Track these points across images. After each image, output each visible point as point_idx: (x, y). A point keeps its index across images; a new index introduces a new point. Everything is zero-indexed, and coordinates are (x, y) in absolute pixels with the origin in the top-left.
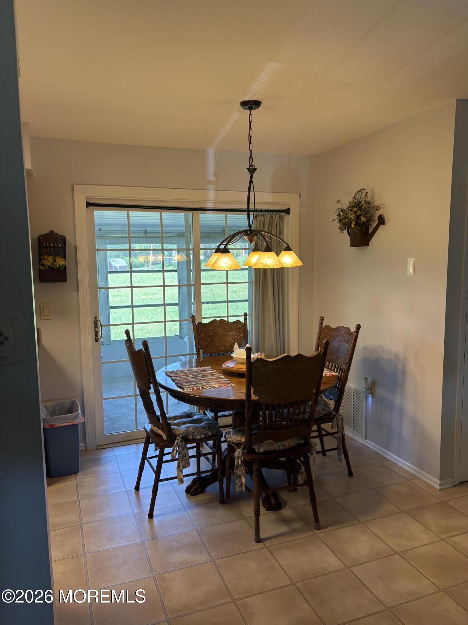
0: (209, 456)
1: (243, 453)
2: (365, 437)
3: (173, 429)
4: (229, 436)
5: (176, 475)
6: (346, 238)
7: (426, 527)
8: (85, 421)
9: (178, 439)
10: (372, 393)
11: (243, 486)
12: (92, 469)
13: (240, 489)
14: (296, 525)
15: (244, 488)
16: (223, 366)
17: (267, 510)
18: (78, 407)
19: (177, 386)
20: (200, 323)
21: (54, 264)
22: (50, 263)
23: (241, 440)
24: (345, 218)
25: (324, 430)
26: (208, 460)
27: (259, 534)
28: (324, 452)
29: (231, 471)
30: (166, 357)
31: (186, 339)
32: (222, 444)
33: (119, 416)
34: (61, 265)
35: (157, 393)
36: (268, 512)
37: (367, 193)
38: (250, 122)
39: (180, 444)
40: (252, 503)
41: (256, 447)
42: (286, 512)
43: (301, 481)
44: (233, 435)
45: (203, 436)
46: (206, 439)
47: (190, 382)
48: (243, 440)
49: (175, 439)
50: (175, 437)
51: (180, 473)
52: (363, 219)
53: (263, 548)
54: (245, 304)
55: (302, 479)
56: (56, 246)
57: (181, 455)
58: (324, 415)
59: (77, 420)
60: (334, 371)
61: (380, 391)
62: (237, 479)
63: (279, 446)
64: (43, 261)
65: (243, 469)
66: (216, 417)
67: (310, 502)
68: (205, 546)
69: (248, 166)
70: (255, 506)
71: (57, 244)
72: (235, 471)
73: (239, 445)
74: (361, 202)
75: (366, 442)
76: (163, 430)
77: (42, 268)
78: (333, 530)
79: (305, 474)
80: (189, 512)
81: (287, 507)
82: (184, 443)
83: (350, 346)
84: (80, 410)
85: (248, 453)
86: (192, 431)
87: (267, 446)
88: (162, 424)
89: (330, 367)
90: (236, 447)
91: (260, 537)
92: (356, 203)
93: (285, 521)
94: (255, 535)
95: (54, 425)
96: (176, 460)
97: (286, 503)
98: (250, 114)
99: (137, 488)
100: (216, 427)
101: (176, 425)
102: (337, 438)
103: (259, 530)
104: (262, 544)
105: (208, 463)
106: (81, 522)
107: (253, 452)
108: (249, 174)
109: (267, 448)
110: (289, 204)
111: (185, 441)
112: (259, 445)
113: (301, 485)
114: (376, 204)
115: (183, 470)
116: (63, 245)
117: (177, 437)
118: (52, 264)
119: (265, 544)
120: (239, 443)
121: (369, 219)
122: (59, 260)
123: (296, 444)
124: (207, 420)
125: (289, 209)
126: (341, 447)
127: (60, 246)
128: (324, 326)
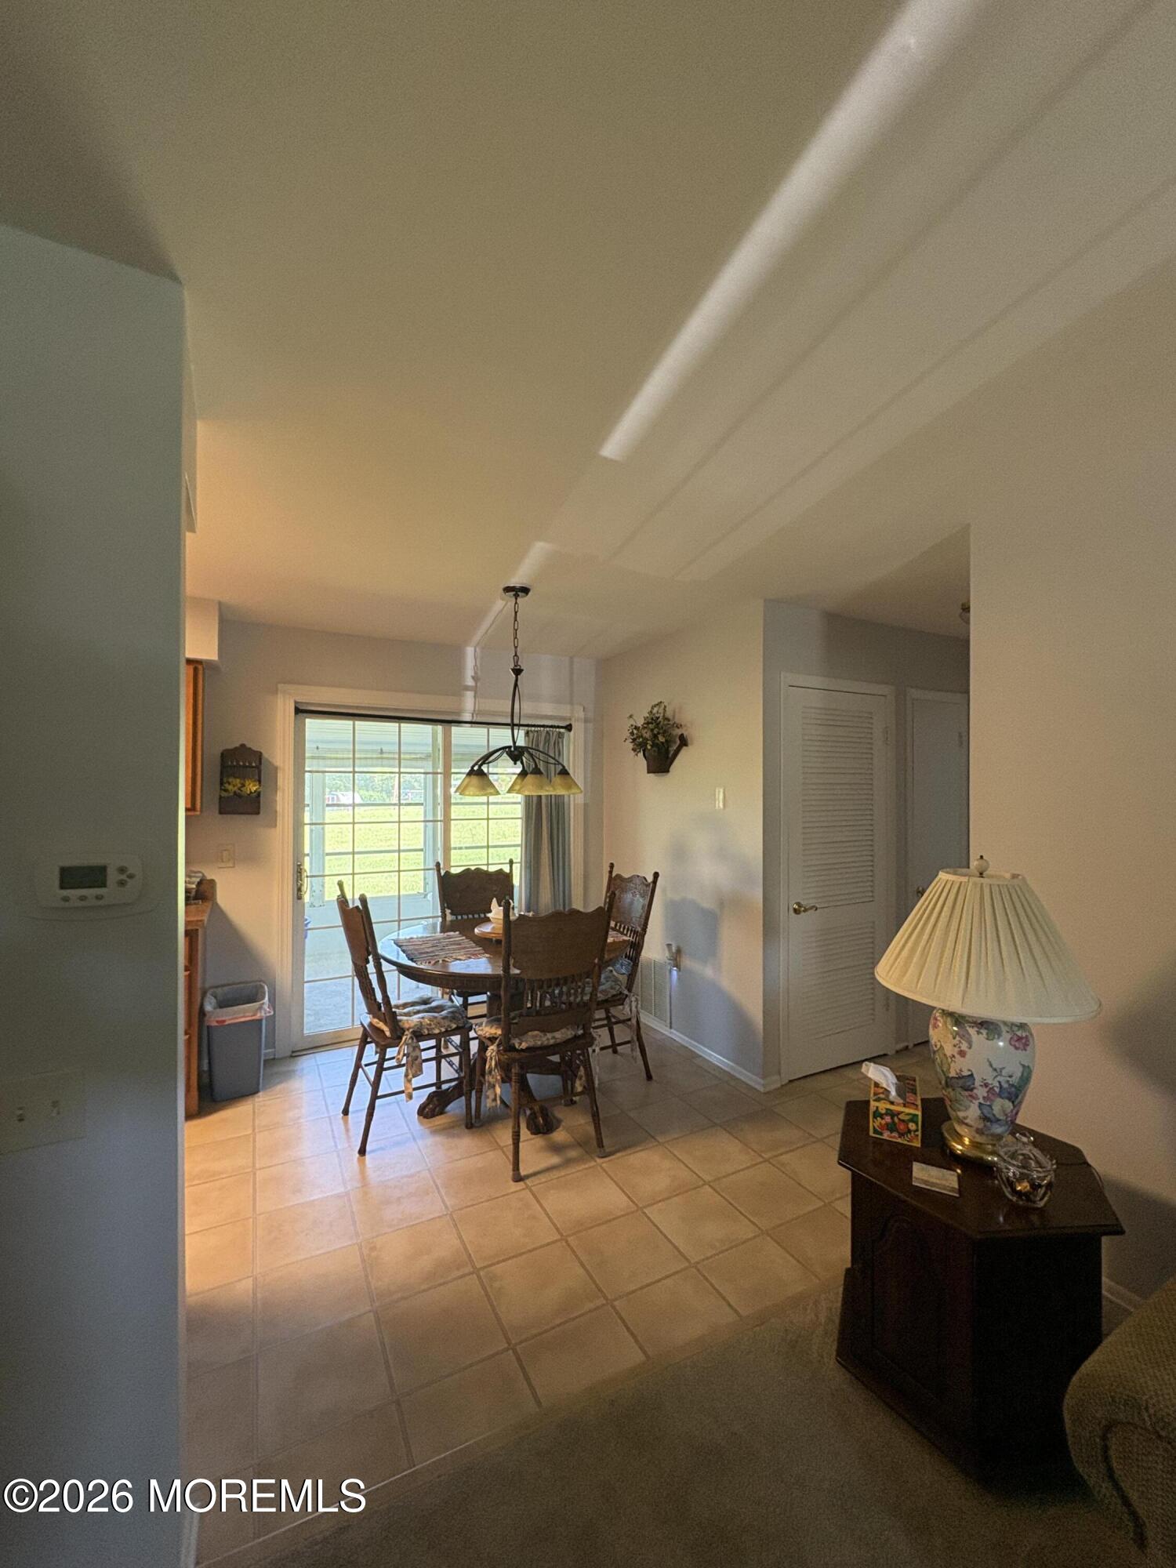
0: (452, 1058)
1: (498, 1052)
2: (669, 1025)
3: (400, 1021)
4: (481, 1028)
5: (403, 1089)
6: (641, 762)
7: (746, 1145)
8: (274, 1013)
9: (407, 1035)
10: (677, 966)
11: (498, 1099)
12: (279, 1087)
13: (494, 1104)
14: (573, 1154)
15: (499, 1102)
16: (476, 931)
17: (532, 1133)
18: (264, 993)
19: (409, 959)
20: (447, 873)
21: (242, 789)
22: (236, 788)
23: (495, 1034)
24: (639, 737)
25: (614, 1017)
26: (451, 1064)
27: (518, 1169)
28: (614, 1047)
29: (482, 1079)
30: (399, 921)
31: (430, 897)
32: (472, 1042)
33: (330, 1007)
34: (253, 791)
35: (378, 967)
36: (534, 1136)
37: (665, 707)
38: (516, 613)
39: (410, 1041)
40: (510, 1123)
41: (516, 1043)
42: (559, 1136)
43: (579, 1089)
44: (486, 1026)
45: (443, 1030)
46: (449, 1032)
47: (427, 953)
48: (499, 1032)
49: (403, 1034)
50: (403, 1031)
51: (408, 1085)
52: (661, 739)
53: (524, 1189)
54: (516, 850)
55: (581, 1085)
56: (241, 763)
57: (410, 1058)
58: (614, 996)
59: (261, 1012)
60: (626, 935)
61: (687, 962)
62: (489, 1089)
63: (548, 1039)
64: (226, 785)
65: (497, 1075)
66: (466, 1005)
67: (591, 1120)
68: (439, 1192)
69: (512, 666)
70: (514, 1127)
71: (249, 763)
72: (486, 1077)
73: (492, 1039)
74: (658, 718)
75: (671, 1033)
76: (386, 1023)
77: (224, 794)
78: (623, 1156)
79: (584, 1078)
80: (420, 1142)
81: (561, 1128)
82: (415, 1040)
83: (647, 902)
84: (267, 998)
85: (505, 1050)
86: (428, 1022)
87: (532, 1040)
88: (384, 1014)
89: (622, 930)
90: (487, 1042)
91: (519, 1174)
92: (652, 719)
93: (556, 1149)
94: (514, 1170)
95: (224, 1021)
96: (404, 1065)
97: (559, 1122)
98: (516, 603)
99: (346, 1112)
100: (463, 1017)
101: (406, 1015)
102: (630, 1027)
103: (518, 1164)
104: (521, 1183)
105: (452, 1070)
106: (254, 1166)
107: (512, 1049)
108: (514, 676)
109: (531, 1043)
110: (570, 719)
111: (417, 1037)
112: (520, 1039)
113: (580, 1094)
114: (677, 721)
115: (413, 1079)
116: (258, 764)
117: (404, 1031)
118: (239, 789)
119: (525, 1183)
120: (493, 1037)
121: (669, 739)
122: (250, 784)
123: (572, 1036)
124: (451, 1007)
125: (570, 725)
126: (635, 1038)
127: (254, 764)
128: (614, 875)
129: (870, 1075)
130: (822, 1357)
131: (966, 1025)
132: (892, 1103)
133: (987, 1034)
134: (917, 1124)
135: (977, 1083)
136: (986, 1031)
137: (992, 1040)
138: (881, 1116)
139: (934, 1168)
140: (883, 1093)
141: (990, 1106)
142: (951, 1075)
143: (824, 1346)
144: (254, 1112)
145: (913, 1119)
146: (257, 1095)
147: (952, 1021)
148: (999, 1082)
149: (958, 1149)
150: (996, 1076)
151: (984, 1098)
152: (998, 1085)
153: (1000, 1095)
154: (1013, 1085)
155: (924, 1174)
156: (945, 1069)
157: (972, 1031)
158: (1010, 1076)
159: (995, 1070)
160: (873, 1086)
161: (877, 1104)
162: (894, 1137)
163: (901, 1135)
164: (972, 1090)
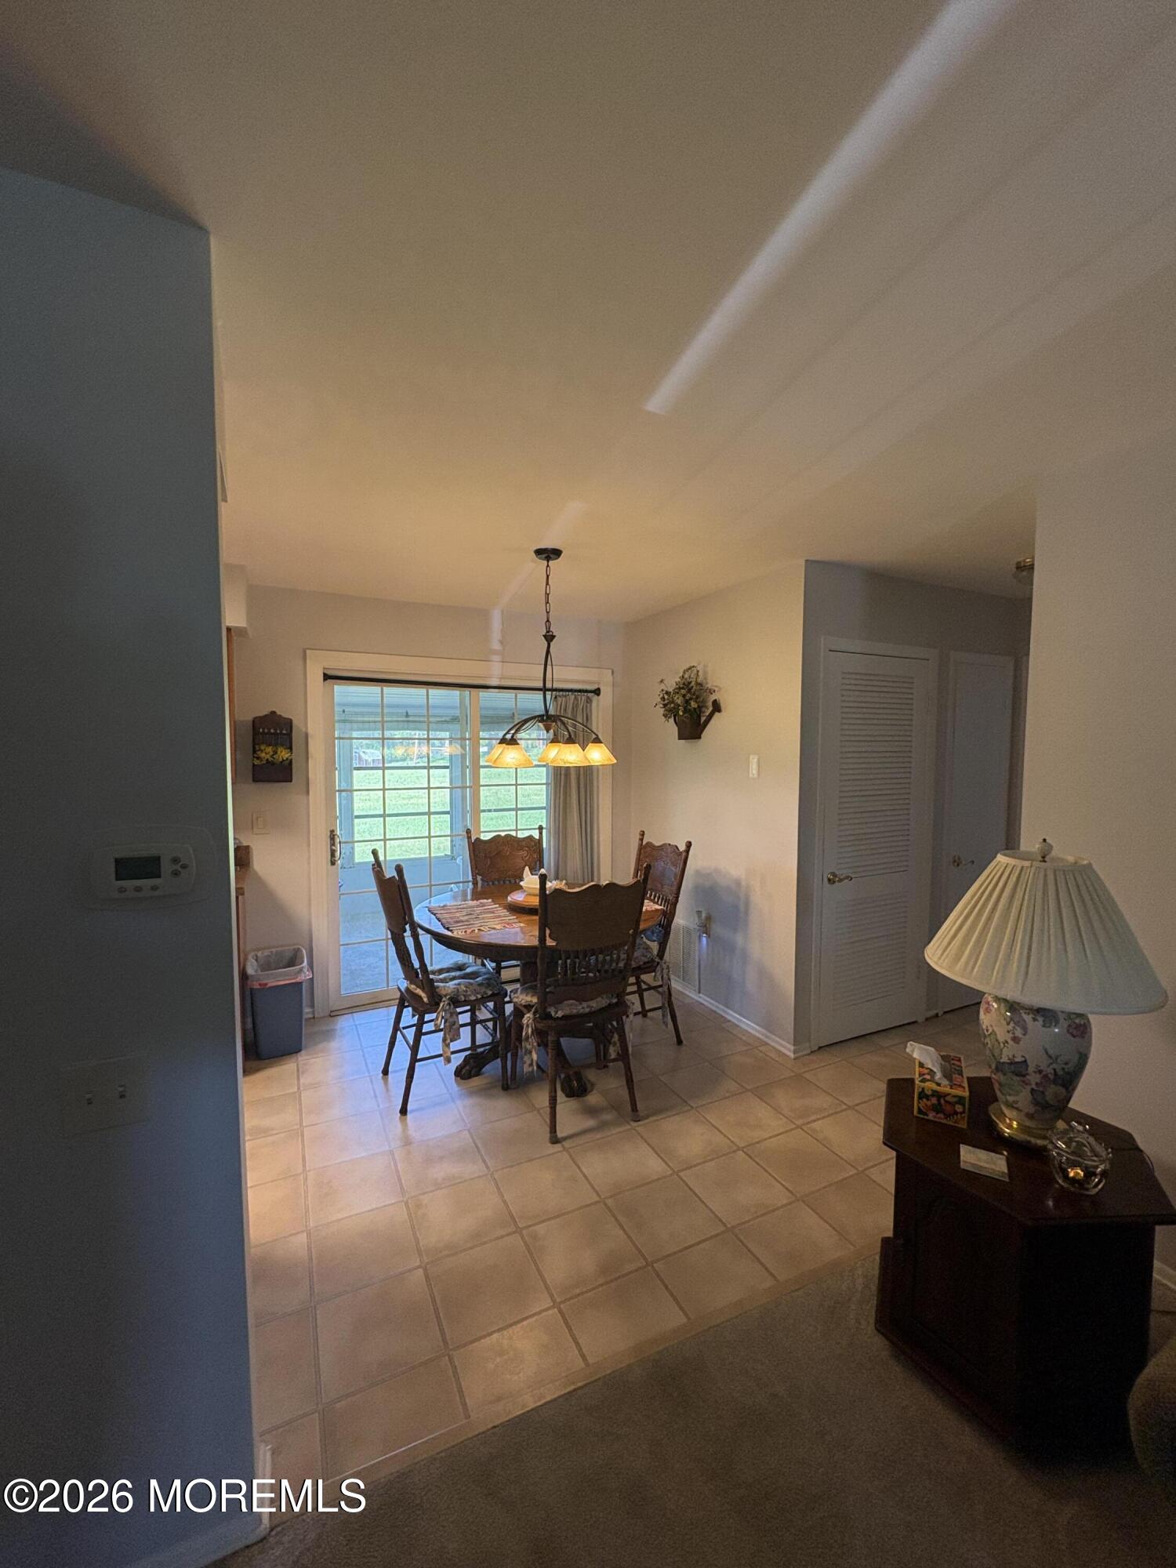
0: (488, 1023)
1: (534, 1020)
2: (698, 990)
3: (438, 987)
4: (516, 995)
5: (441, 1052)
6: (671, 728)
7: (777, 1110)
8: (313, 977)
9: (444, 1001)
10: (707, 932)
11: (534, 1064)
12: (320, 1046)
13: (530, 1069)
14: (607, 1117)
15: (535, 1068)
16: (509, 898)
17: (567, 1096)
18: (303, 958)
19: (444, 927)
20: (478, 839)
21: (274, 757)
22: (268, 756)
23: (531, 1001)
24: (670, 703)
25: (645, 983)
26: (486, 1028)
27: (555, 1131)
28: (644, 1013)
29: (517, 1044)
30: (431, 886)
31: (459, 861)
32: (507, 1006)
33: (364, 967)
34: (285, 759)
35: (415, 936)
36: (568, 1099)
37: (698, 671)
38: (548, 576)
39: (447, 1008)
40: (547, 1087)
41: (552, 1011)
42: (593, 1098)
43: (613, 1055)
44: (521, 993)
45: (479, 996)
46: (483, 1000)
47: (462, 922)
48: (535, 1000)
49: (440, 1001)
50: (440, 997)
51: (446, 1049)
52: (693, 704)
53: (561, 1152)
54: (540, 813)
55: (615, 1051)
56: (278, 732)
57: (447, 1024)
58: (645, 963)
59: (301, 976)
60: (657, 903)
61: (717, 929)
62: (525, 1054)
63: (583, 1008)
64: (259, 753)
65: (533, 1041)
66: (498, 969)
67: (625, 1084)
68: (480, 1153)
69: (544, 632)
70: (551, 1091)
71: (280, 730)
72: (523, 1044)
73: (528, 1007)
74: (690, 683)
75: (700, 997)
76: (423, 990)
77: (257, 762)
78: (656, 1121)
79: (618, 1045)
81: (595, 1091)
82: (452, 1006)
83: (679, 871)
84: (306, 962)
85: (541, 1018)
86: (465, 989)
87: (568, 1009)
88: (422, 981)
89: (652, 897)
90: (525, 1010)
91: (556, 1136)
92: (684, 684)
93: (591, 1111)
94: (551, 1132)
95: (266, 984)
96: (441, 1030)
97: (593, 1085)
98: (548, 566)
99: (385, 1072)
100: (497, 983)
101: (442, 981)
102: (661, 994)
103: (555, 1126)
104: (559, 1145)
105: (487, 1033)
106: (301, 1124)
107: (548, 1016)
108: (546, 643)
109: (567, 1011)
110: (599, 683)
111: (453, 1003)
112: (555, 1008)
113: (614, 1060)
114: (709, 686)
115: (451, 1044)
116: (289, 731)
117: (442, 998)
118: (272, 756)
119: (563, 1146)
120: (529, 1005)
121: (700, 704)
122: (281, 752)
123: (607, 1004)
124: (485, 974)
125: (599, 689)
126: (667, 1005)
127: (284, 732)
128: (644, 843)
129: (915, 1055)
130: (860, 1323)
131: (1021, 1011)
132: (939, 1085)
133: (1044, 1021)
134: (964, 1105)
135: (1031, 1069)
136: (1043, 1018)
137: (1049, 1027)
138: (927, 1097)
139: (983, 1151)
140: (928, 1074)
141: (1043, 1093)
142: (1002, 1061)
143: (863, 1314)
144: (298, 1070)
145: (961, 1100)
146: (299, 1054)
147: (1006, 1006)
148: (1055, 1070)
149: (1006, 1132)
150: (1051, 1064)
151: (1037, 1084)
152: (1053, 1072)
153: (1055, 1082)
154: (1068, 1073)
155: (971, 1157)
156: (996, 1054)
157: (1028, 1018)
158: (1066, 1064)
159: (1050, 1057)
160: (917, 1066)
161: (922, 1084)
162: (939, 1118)
163: (947, 1116)
164: (1024, 1076)
